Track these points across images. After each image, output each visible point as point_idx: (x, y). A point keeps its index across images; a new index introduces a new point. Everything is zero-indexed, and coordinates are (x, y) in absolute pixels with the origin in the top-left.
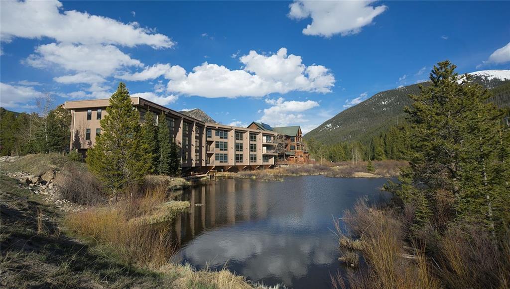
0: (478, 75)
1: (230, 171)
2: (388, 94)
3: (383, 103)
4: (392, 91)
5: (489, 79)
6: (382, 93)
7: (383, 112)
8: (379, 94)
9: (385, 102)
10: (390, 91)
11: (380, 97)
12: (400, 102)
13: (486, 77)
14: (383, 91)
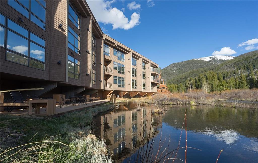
0: (214, 57)
1: (125, 96)
2: (176, 64)
3: (174, 69)
4: (178, 63)
5: (218, 59)
6: (174, 64)
7: (174, 73)
8: (172, 64)
9: (175, 68)
10: (177, 63)
11: (173, 66)
12: (182, 68)
13: (217, 58)
14: (174, 63)
